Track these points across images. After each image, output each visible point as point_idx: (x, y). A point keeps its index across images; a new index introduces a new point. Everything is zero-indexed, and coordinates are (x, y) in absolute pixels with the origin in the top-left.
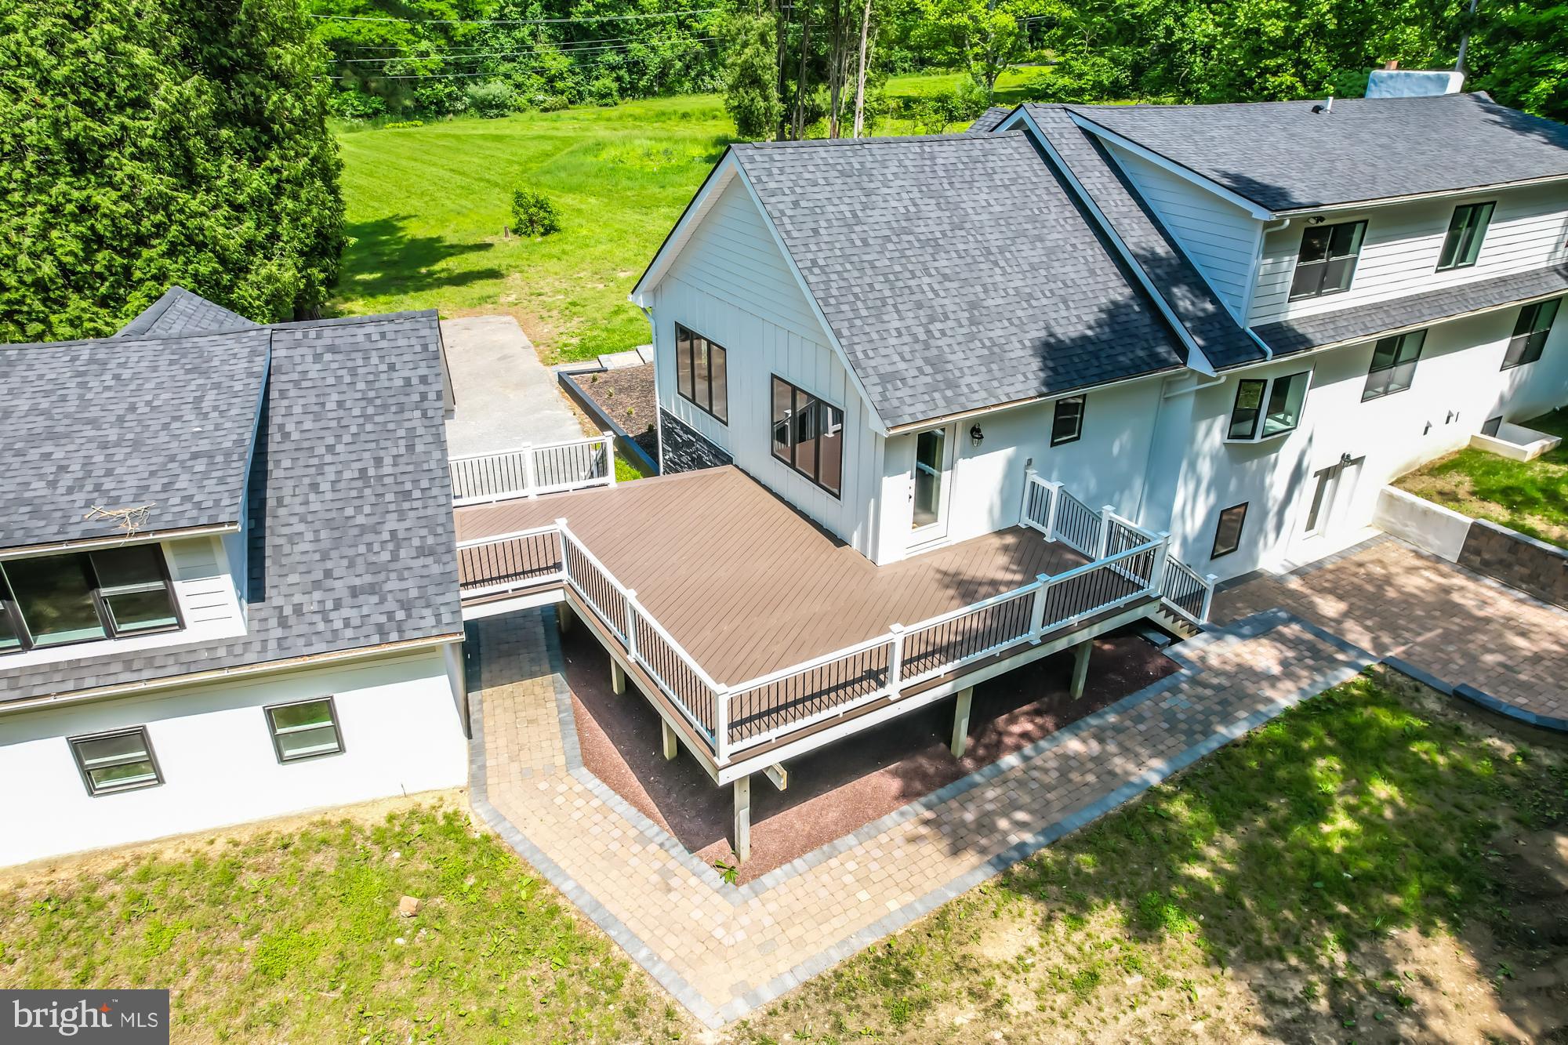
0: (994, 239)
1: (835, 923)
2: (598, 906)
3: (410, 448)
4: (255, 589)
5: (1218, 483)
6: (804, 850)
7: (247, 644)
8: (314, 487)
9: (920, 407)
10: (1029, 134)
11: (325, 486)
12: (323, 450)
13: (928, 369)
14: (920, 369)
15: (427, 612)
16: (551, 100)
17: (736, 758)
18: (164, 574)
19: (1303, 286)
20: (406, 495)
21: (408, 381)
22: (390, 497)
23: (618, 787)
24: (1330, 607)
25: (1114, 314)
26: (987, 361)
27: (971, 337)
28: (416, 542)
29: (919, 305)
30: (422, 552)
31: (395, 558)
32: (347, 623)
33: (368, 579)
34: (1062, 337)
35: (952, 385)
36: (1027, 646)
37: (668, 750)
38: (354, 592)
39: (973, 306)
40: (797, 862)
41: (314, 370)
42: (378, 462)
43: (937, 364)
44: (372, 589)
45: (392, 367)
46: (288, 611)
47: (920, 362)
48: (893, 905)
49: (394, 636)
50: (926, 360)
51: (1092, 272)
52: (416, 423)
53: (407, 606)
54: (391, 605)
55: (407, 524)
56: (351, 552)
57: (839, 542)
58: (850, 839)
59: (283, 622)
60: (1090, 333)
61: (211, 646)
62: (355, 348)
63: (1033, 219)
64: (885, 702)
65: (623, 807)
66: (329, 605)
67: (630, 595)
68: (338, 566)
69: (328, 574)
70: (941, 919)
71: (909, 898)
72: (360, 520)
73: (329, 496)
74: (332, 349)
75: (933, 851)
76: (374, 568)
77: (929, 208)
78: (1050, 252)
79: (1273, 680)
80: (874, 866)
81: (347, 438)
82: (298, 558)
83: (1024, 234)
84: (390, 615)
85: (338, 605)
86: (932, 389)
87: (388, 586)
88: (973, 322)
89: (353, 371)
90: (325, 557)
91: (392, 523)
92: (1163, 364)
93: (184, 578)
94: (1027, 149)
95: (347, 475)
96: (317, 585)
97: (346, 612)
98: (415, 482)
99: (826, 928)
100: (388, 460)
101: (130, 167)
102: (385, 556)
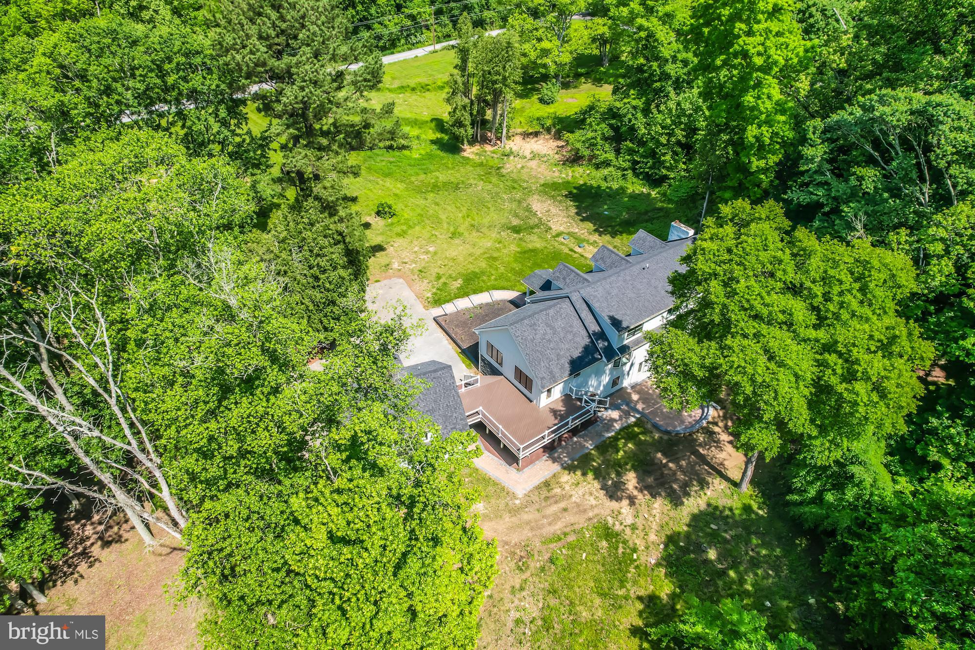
0: (562, 335)
1: (537, 477)
2: (497, 477)
5: (611, 373)
6: (530, 465)
9: (548, 384)
10: (569, 299)
11: (442, 409)
12: (439, 401)
14: (548, 375)
17: (523, 455)
19: (629, 337)
20: (456, 409)
21: (450, 384)
22: (453, 409)
23: (493, 454)
24: (635, 397)
25: (586, 348)
26: (560, 369)
27: (557, 364)
29: (547, 358)
30: (461, 420)
34: (574, 358)
35: (554, 378)
36: (568, 428)
37: (502, 446)
45: (447, 381)
50: (549, 372)
52: (454, 392)
57: (531, 401)
58: (538, 462)
60: (580, 354)
63: (570, 326)
64: (545, 441)
65: (496, 458)
67: (500, 427)
70: (554, 475)
74: (434, 378)
75: (553, 464)
77: (549, 331)
78: (574, 335)
80: (542, 467)
81: (443, 398)
83: (568, 331)
86: (550, 379)
89: (440, 383)
91: (455, 415)
92: (598, 359)
96: (445, 428)
100: (451, 402)
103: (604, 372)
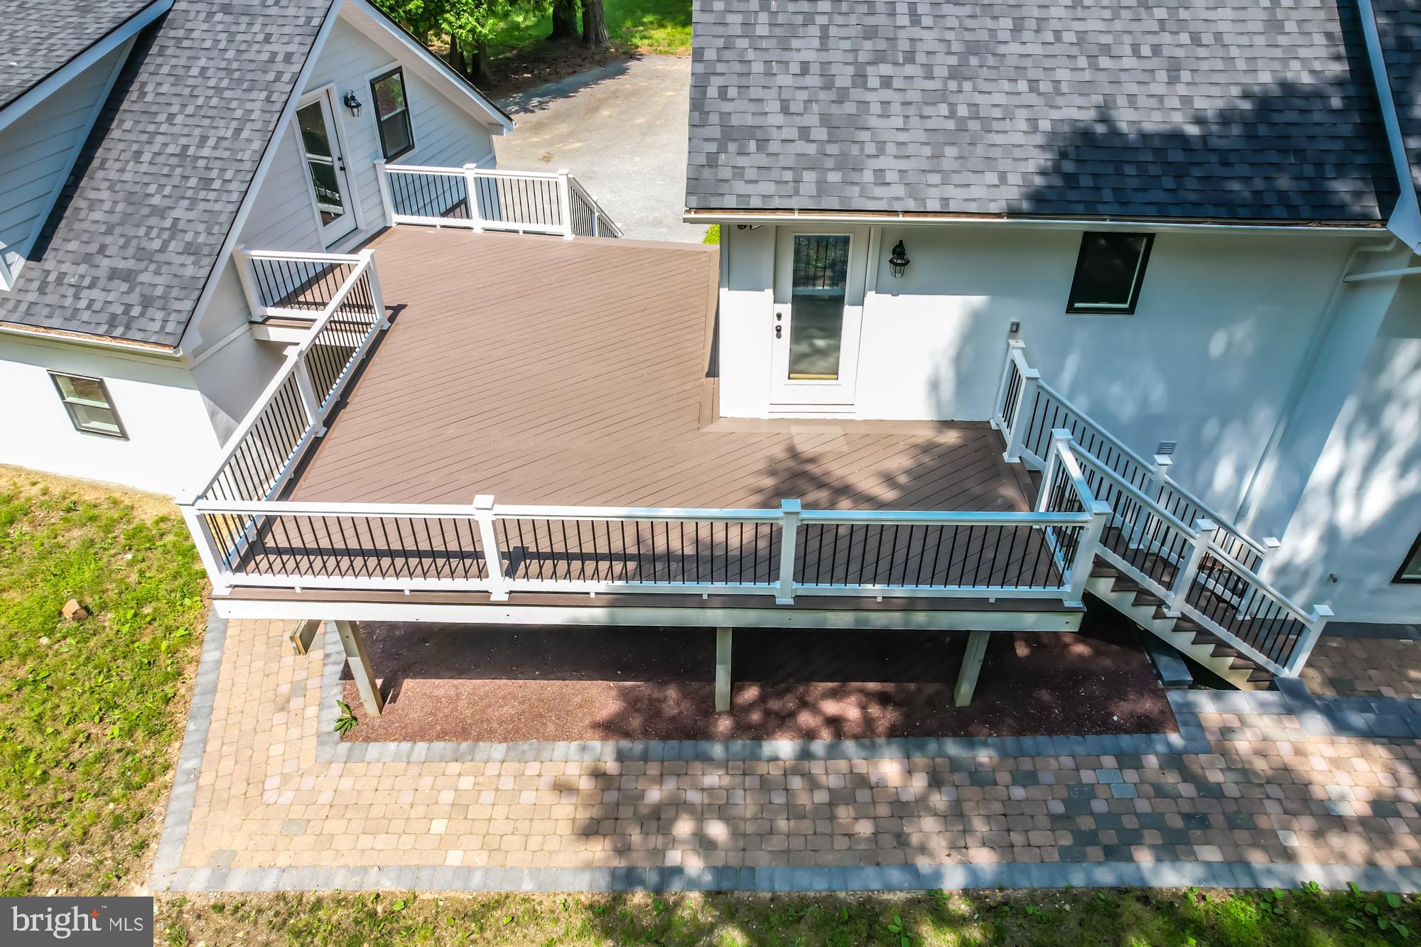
2: (211, 690)
3: (238, 131)
4: (38, 249)
8: (138, 154)
9: (767, 188)
13: (820, 134)
15: (159, 315)
21: (273, 57)
22: (193, 182)
26: (941, 140)
27: (937, 98)
28: (189, 237)
29: (870, 34)
30: (189, 249)
31: (162, 250)
32: (90, 305)
33: (130, 264)
34: (1124, 127)
35: (848, 165)
38: (113, 275)
39: (975, 49)
40: (421, 747)
41: (200, 30)
42: (203, 141)
44: (128, 276)
46: (52, 277)
47: (812, 120)
48: (454, 858)
49: (118, 331)
53: (146, 302)
54: (134, 298)
55: (192, 215)
56: (131, 231)
58: (499, 750)
59: (42, 288)
60: (1193, 130)
64: (482, 598)
66: (86, 282)
68: (114, 241)
69: (102, 249)
70: (486, 909)
71: (480, 859)
72: (156, 200)
73: (144, 168)
80: (488, 797)
82: (86, 225)
85: (93, 284)
86: (805, 163)
87: (143, 278)
88: (957, 74)
90: (109, 232)
92: (1336, 213)
95: (171, 149)
97: (95, 294)
98: (223, 170)
102: (156, 245)
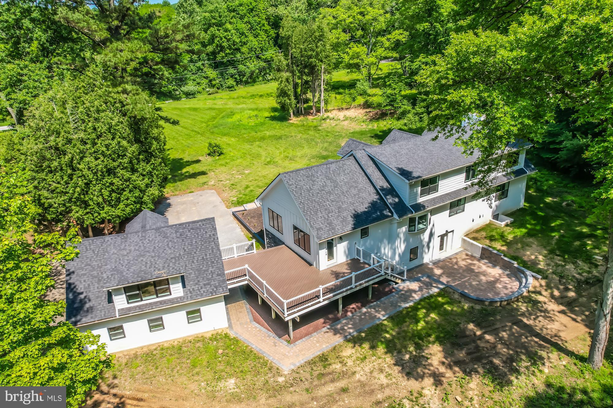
0: (345, 189)
1: (312, 350)
2: (261, 350)
3: (213, 251)
4: (184, 286)
5: (406, 240)
6: (305, 336)
7: (184, 298)
8: (193, 262)
9: (326, 235)
10: (354, 157)
11: (195, 262)
12: (193, 253)
13: (328, 226)
14: (326, 226)
15: (220, 288)
16: (211, 90)
17: (289, 315)
18: (168, 284)
19: (423, 193)
20: (213, 262)
21: (210, 235)
22: (209, 263)
23: (262, 326)
24: (438, 272)
25: (373, 205)
26: (342, 222)
27: (338, 216)
28: (216, 273)
29: (326, 209)
30: (218, 275)
31: (212, 277)
32: (204, 291)
33: (207, 282)
34: (359, 212)
35: (334, 229)
36: (352, 288)
37: (273, 316)
38: (205, 285)
39: (339, 208)
40: (303, 339)
41: (189, 234)
42: (206, 255)
43: (330, 224)
44: (208, 284)
45: (206, 232)
46: (191, 290)
47: (326, 224)
48: (324, 346)
49: (214, 294)
50: (328, 224)
51: (370, 194)
52: (213, 245)
53: (216, 287)
54: (213, 287)
55: (214, 269)
56: (203, 276)
57: (311, 265)
58: (315, 334)
59: (191, 292)
61: (177, 298)
62: (197, 228)
63: (355, 182)
64: (320, 302)
65: (264, 330)
66: (200, 288)
67: (264, 282)
68: (200, 279)
69: (199, 281)
70: (334, 348)
71: (328, 345)
72: (204, 269)
73: (196, 264)
74: (192, 229)
75: (331, 334)
76: (208, 279)
77: (329, 183)
78: (359, 191)
79: (415, 292)
80: (320, 339)
81: (198, 250)
82: (191, 278)
83: (352, 186)
84: (213, 289)
85: (202, 288)
86: (329, 230)
87: (212, 283)
88: (339, 212)
89: (198, 234)
90: (197, 278)
91: (211, 269)
92: (388, 216)
93: (172, 284)
94: (354, 162)
95: (200, 259)
96: (196, 284)
97: (204, 289)
98: (215, 259)
99: (310, 351)
100: (208, 255)
101: (122, 172)
102: (210, 276)
103: (398, 236)
